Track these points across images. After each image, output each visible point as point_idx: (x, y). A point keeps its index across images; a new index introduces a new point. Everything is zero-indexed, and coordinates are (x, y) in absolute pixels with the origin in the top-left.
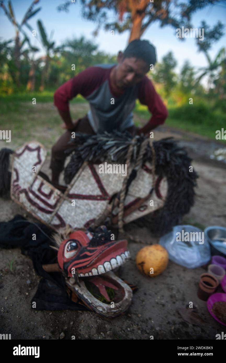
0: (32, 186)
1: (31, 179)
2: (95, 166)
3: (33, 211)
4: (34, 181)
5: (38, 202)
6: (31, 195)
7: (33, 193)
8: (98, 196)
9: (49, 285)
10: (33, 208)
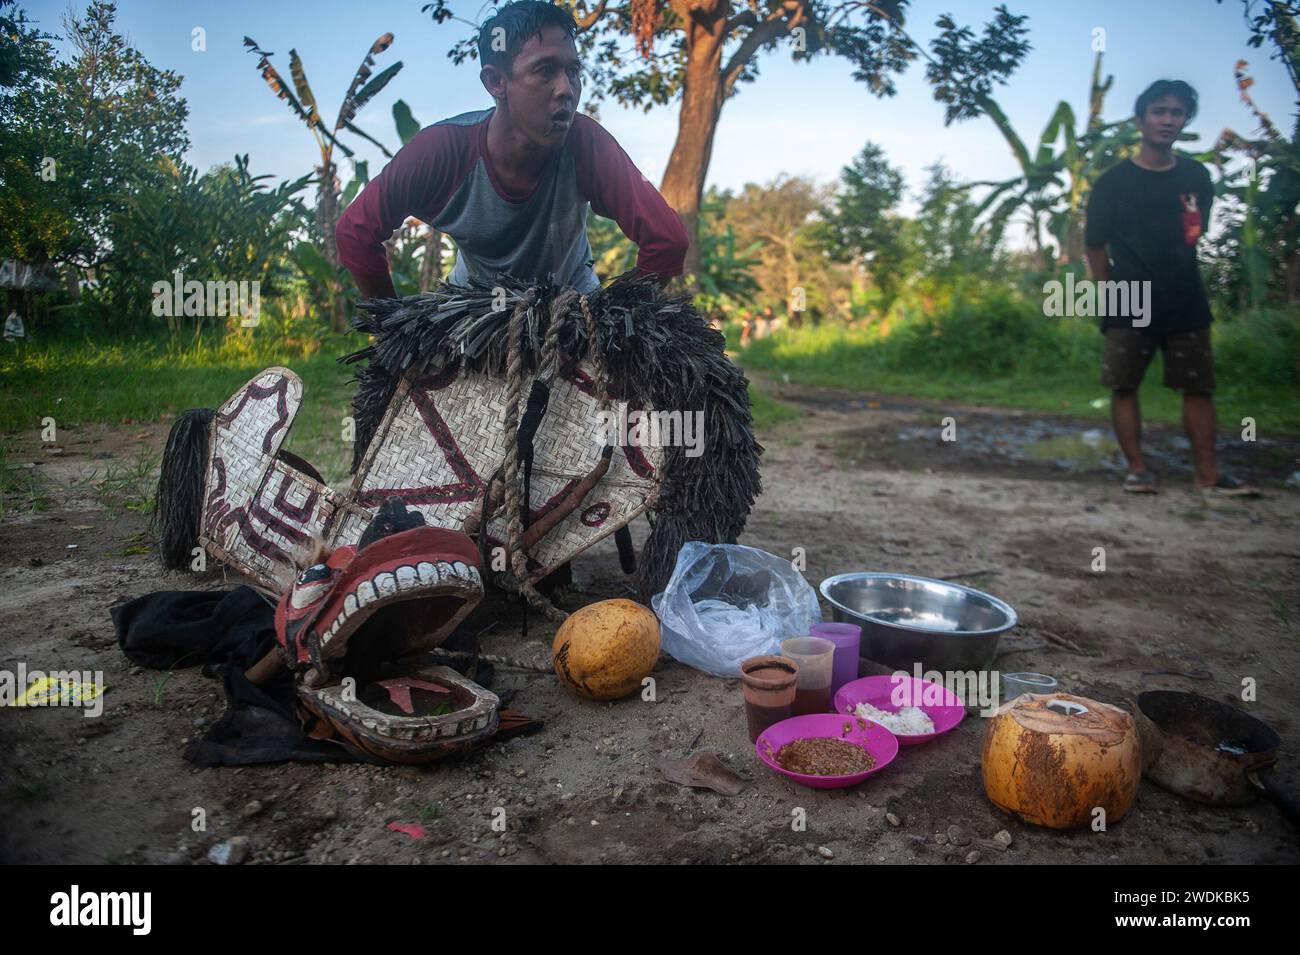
0: (258, 494)
1: (257, 474)
2: (433, 395)
3: (262, 570)
4: (265, 480)
5: (274, 537)
6: (256, 524)
7: (262, 514)
8: (447, 487)
9: (255, 714)
10: (261, 560)
